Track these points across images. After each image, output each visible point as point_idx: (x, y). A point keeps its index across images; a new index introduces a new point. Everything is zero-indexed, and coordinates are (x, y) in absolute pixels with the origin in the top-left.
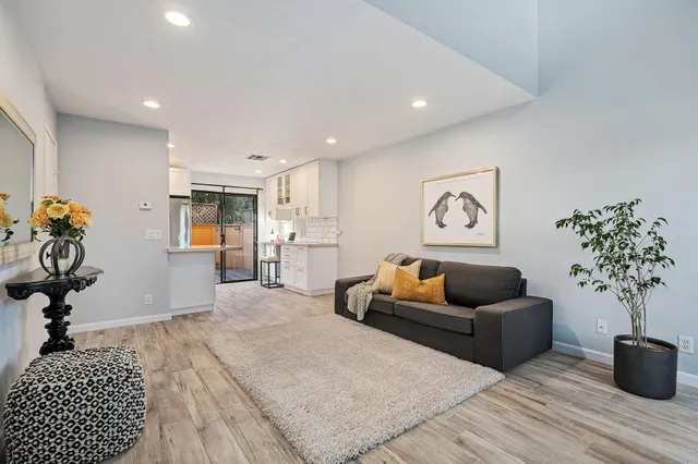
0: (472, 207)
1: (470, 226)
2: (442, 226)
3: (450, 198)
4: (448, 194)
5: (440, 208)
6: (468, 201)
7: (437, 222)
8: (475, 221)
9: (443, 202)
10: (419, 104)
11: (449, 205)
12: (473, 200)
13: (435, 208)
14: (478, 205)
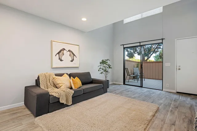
0: (73, 55)
1: (72, 61)
2: (61, 60)
3: (65, 51)
4: (64, 49)
5: (60, 54)
6: (71, 53)
7: (59, 59)
8: (73, 60)
9: (62, 52)
10: (84, 19)
11: (64, 53)
12: (73, 53)
13: (58, 53)
14: (74, 55)
